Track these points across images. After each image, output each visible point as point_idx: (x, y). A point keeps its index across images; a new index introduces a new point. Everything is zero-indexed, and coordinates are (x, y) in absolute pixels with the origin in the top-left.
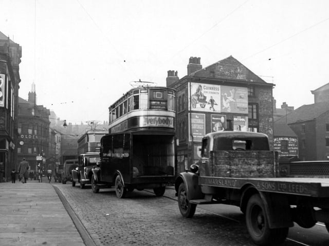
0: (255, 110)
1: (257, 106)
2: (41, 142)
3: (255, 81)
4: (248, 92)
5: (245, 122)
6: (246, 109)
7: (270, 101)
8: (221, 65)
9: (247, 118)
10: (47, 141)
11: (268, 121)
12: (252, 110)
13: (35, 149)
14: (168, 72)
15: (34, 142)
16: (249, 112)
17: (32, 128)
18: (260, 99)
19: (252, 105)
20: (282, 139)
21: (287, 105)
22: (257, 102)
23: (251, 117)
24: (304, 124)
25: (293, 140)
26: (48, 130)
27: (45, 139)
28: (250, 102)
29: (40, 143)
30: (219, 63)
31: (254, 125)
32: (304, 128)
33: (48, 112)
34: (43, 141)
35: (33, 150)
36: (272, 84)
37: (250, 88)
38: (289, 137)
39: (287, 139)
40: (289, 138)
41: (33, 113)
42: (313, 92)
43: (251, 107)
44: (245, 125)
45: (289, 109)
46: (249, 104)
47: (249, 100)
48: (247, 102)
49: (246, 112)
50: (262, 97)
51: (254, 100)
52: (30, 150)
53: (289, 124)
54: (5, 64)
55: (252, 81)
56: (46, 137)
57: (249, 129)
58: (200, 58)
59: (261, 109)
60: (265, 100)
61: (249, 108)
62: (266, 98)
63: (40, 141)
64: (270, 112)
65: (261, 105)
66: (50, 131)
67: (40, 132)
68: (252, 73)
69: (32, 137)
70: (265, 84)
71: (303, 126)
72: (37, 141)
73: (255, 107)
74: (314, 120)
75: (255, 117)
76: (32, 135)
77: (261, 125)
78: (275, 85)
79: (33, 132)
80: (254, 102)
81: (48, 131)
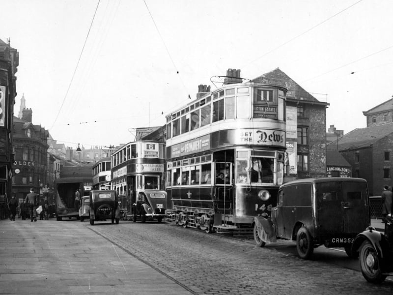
0: (305, 135)
1: (307, 129)
2: (38, 170)
3: (305, 99)
4: (298, 112)
5: (293, 148)
6: (295, 132)
7: (323, 123)
8: (267, 79)
9: (296, 143)
10: (45, 169)
11: (320, 147)
12: (302, 134)
13: (31, 179)
14: (199, 87)
15: (29, 170)
16: (298, 136)
17: (27, 152)
18: (311, 121)
19: (302, 128)
20: (332, 169)
21: (335, 128)
22: (308, 124)
23: (300, 143)
24: (358, 152)
25: (346, 170)
26: (47, 155)
27: (42, 166)
28: (300, 124)
29: (36, 172)
30: (264, 76)
31: (304, 152)
32: (358, 156)
33: (46, 134)
34: (40, 169)
35: (28, 179)
36: (326, 103)
37: (300, 108)
38: (341, 167)
39: (339, 169)
40: (341, 169)
41: (29, 135)
42: (365, 113)
43: (300, 130)
44: (293, 152)
45: (338, 133)
46: (299, 127)
47: (298, 122)
48: (296, 124)
49: (295, 136)
50: (314, 118)
51: (304, 122)
52: (24, 180)
53: (340, 152)
54: (6, 73)
55: (302, 99)
56: (44, 164)
57: (298, 156)
58: (240, 71)
59: (312, 132)
60: (317, 122)
61: (298, 132)
62: (319, 119)
63: (36, 169)
64: (322, 136)
65: (312, 128)
66: (48, 156)
67: (37, 157)
68: (303, 90)
69: (27, 164)
70: (318, 103)
71: (356, 153)
72: (33, 169)
73: (305, 130)
74: (371, 147)
75: (305, 143)
76: (27, 162)
77: (312, 152)
78: (329, 104)
79: (29, 158)
80: (304, 124)
81: (46, 157)
